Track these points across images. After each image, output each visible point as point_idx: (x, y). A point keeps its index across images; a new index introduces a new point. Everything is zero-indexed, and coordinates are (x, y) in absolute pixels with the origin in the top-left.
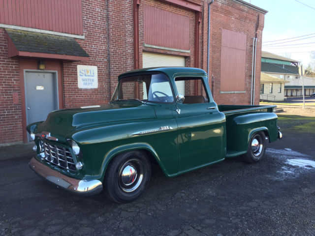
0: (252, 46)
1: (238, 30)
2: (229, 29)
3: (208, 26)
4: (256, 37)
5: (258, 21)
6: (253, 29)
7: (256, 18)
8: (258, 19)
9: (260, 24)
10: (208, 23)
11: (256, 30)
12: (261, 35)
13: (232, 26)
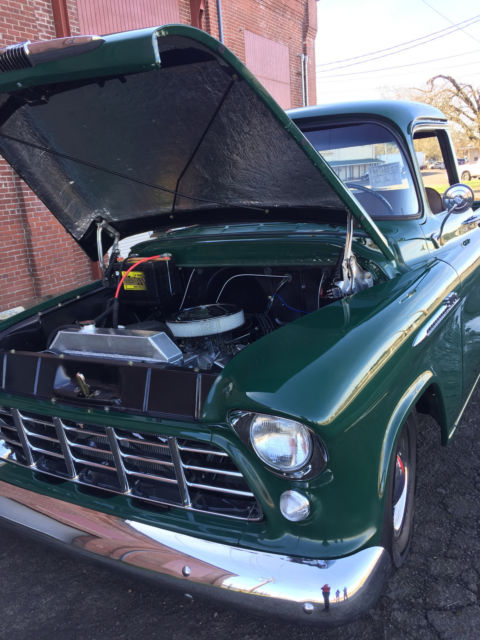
0: (299, 74)
1: (273, 37)
2: (256, 31)
3: (219, 21)
4: (305, 54)
5: (307, 15)
6: (298, 36)
7: (302, 9)
8: (307, 10)
9: (311, 23)
10: (218, 14)
11: (304, 37)
12: (314, 49)
13: (263, 24)
